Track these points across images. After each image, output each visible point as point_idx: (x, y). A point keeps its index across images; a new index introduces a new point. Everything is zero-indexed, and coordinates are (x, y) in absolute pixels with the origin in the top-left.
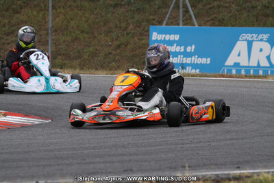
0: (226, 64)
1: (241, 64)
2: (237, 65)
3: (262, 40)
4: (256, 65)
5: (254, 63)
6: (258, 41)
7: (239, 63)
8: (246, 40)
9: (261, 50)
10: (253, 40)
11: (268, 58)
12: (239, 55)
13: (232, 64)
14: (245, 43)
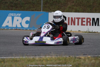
0: (3, 26)
1: (9, 26)
2: (7, 26)
3: (18, 16)
4: (15, 26)
5: (14, 26)
6: (16, 16)
7: (8, 26)
8: (11, 16)
9: (18, 20)
10: (14, 16)
11: (21, 24)
12: (8, 22)
13: (5, 26)
14: (11, 17)
